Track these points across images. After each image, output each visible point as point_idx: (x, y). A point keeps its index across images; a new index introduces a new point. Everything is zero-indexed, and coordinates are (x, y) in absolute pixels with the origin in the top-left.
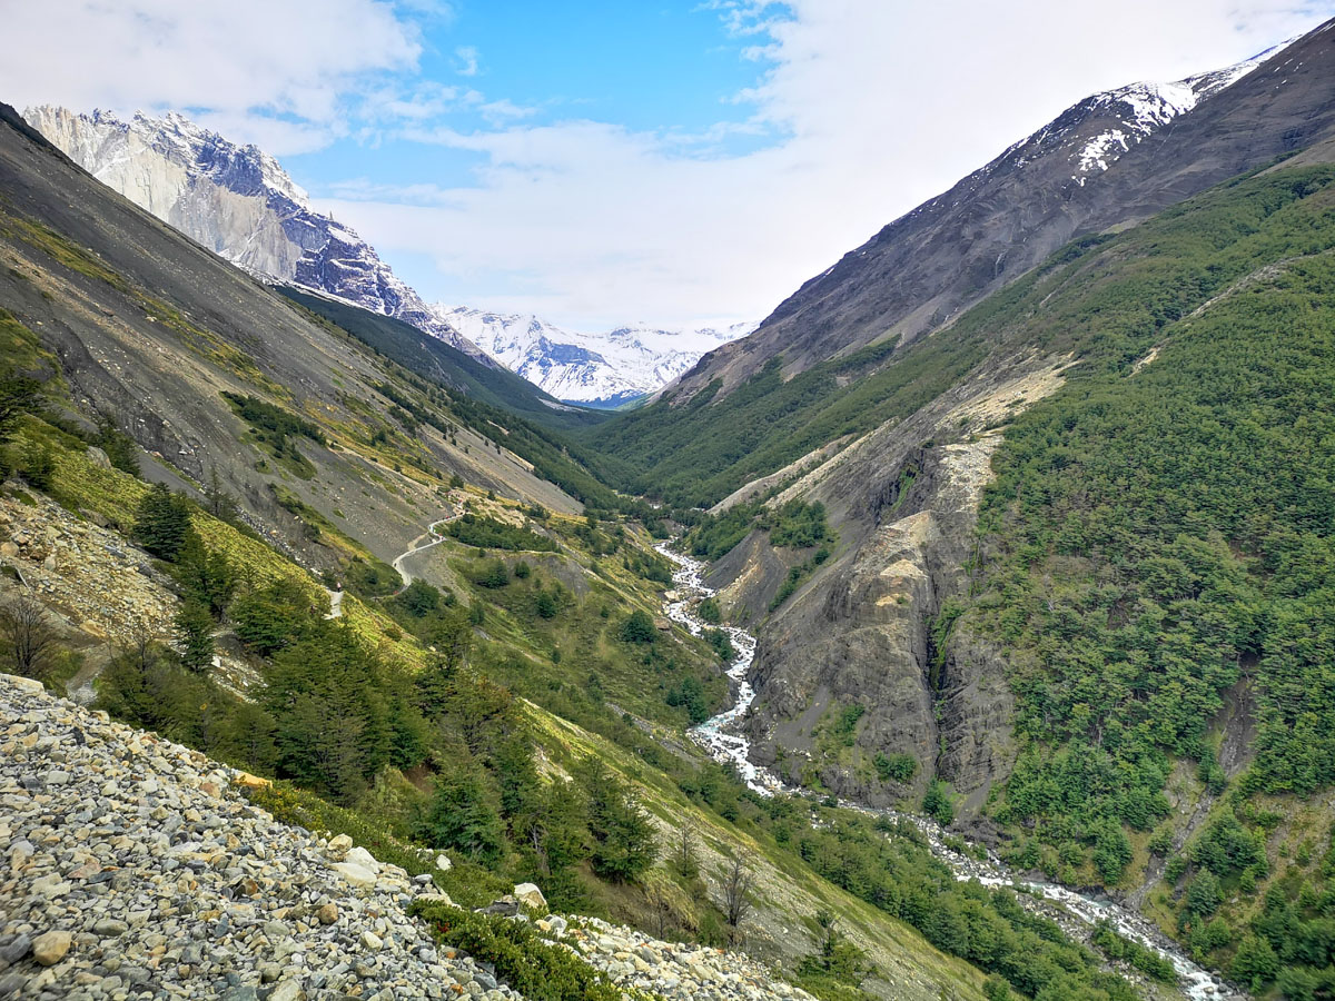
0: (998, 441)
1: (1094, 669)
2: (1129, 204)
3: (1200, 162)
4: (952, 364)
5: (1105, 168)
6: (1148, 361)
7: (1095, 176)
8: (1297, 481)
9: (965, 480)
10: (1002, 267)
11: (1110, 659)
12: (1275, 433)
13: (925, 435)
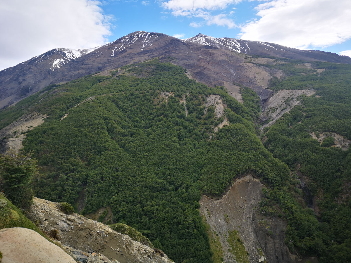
0: (25, 137)
1: (49, 193)
2: (64, 78)
3: (80, 70)
4: (14, 116)
5: (59, 68)
6: (64, 117)
7: (56, 69)
8: (95, 144)
9: (14, 148)
10: (31, 90)
11: (53, 190)
12: (90, 134)
13: (3, 136)
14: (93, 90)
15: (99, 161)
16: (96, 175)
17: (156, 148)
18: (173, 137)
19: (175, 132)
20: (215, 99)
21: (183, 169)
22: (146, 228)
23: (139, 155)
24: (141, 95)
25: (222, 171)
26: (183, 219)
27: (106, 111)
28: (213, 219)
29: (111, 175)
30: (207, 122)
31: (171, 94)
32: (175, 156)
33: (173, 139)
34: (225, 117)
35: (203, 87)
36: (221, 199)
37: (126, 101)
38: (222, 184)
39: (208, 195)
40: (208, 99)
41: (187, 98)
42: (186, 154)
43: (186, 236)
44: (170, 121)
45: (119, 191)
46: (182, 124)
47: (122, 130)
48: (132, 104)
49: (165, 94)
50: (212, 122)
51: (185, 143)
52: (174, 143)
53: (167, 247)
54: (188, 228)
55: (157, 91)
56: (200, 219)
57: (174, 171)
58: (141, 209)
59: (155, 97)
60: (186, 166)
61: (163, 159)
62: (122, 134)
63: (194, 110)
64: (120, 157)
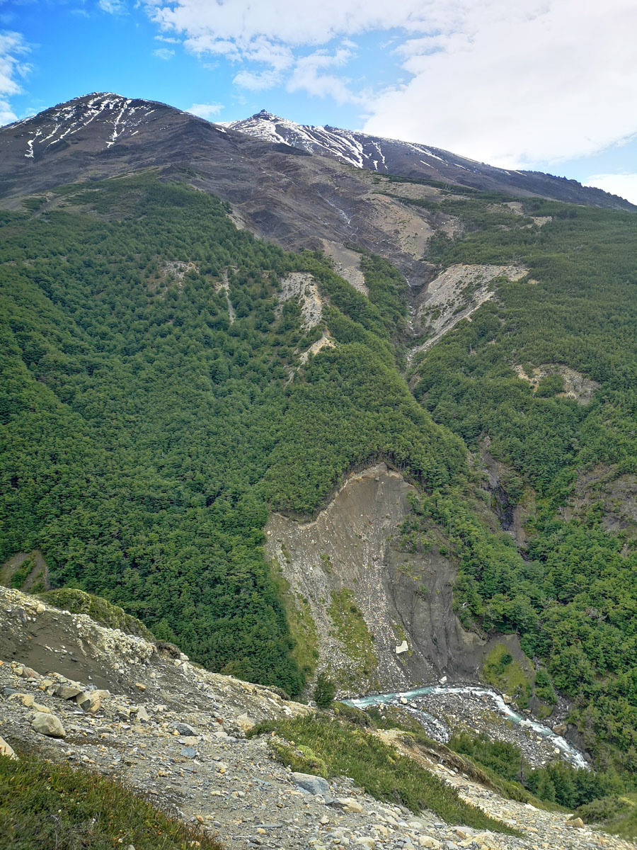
17: (156, 402)
18: (198, 376)
19: (204, 362)
20: (302, 283)
21: (225, 455)
22: (135, 596)
23: (112, 419)
24: (113, 268)
25: (318, 456)
26: (225, 571)
27: (16, 307)
28: (296, 566)
29: (38, 472)
30: (281, 338)
31: (191, 266)
32: (205, 421)
33: (199, 382)
34: (326, 327)
35: (272, 252)
36: (315, 520)
37: (72, 281)
38: (317, 486)
39: (285, 512)
40: (285, 283)
41: (233, 279)
42: (231, 418)
43: (232, 608)
44: (191, 336)
45: (62, 512)
46: (222, 344)
47: (65, 359)
48: (88, 289)
49: (176, 266)
50: (295, 340)
51: (230, 391)
52: (200, 391)
53: (187, 636)
54: (238, 591)
55: (155, 258)
56: (266, 568)
57: (202, 458)
58: (121, 553)
59: (150, 272)
60: (233, 447)
61: (174, 430)
62: (64, 367)
63: (250, 310)
64: (62, 426)
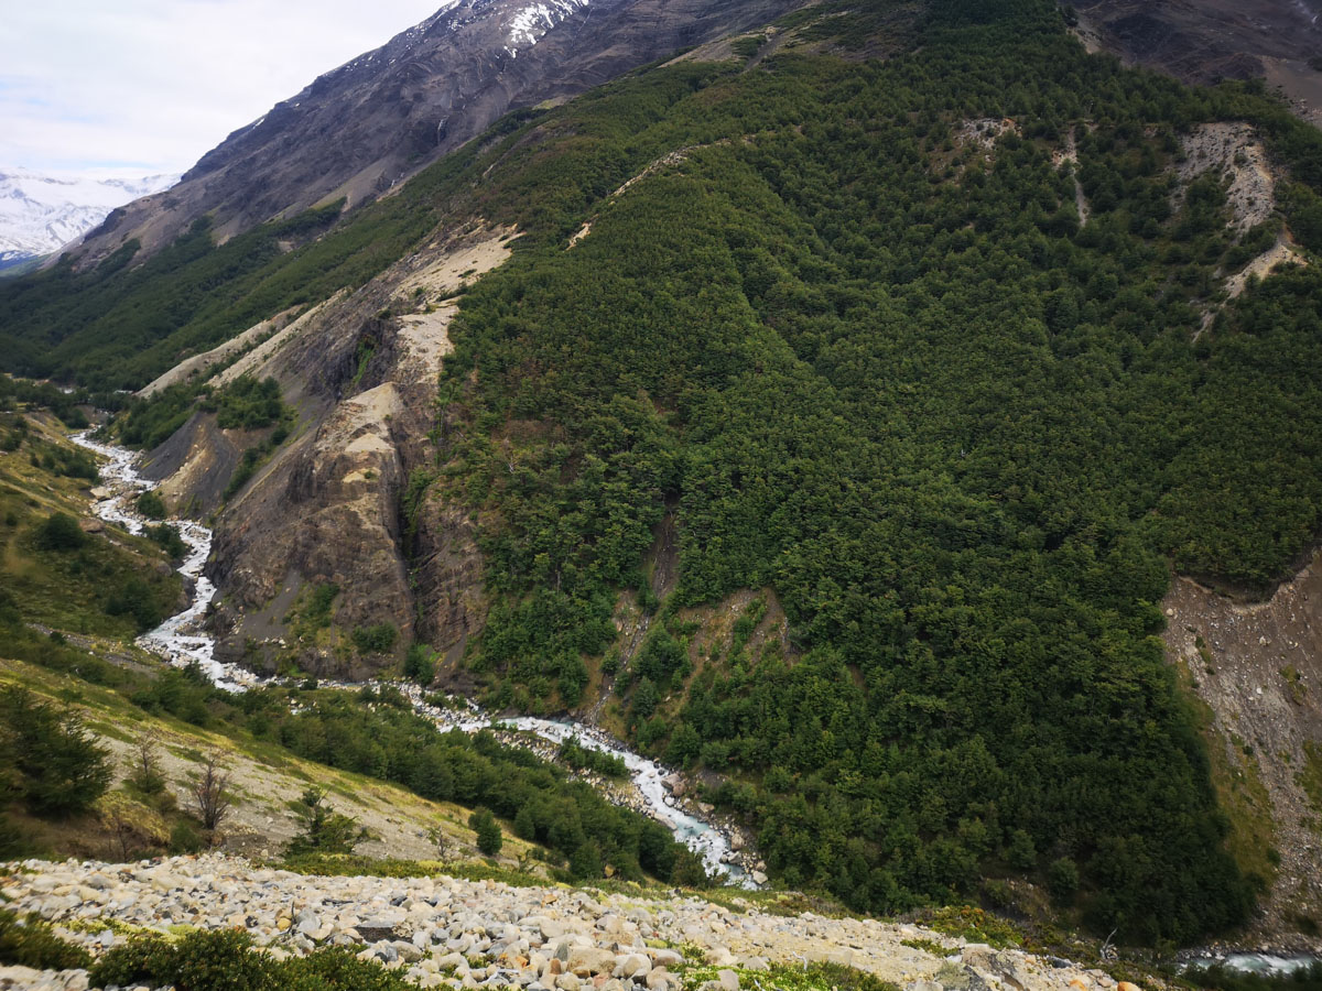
0: (454, 310)
1: (551, 521)
2: (557, 82)
3: (614, 47)
4: (402, 232)
5: (534, 42)
6: (582, 235)
7: (524, 49)
8: (702, 344)
9: (424, 351)
10: (444, 133)
11: (564, 511)
12: (684, 302)
13: (380, 306)
14: (673, 123)
15: (720, 412)
16: (715, 462)
17: (948, 363)
18: (1022, 318)
19: (1033, 295)
20: (1227, 142)
21: (1080, 461)
22: (926, 688)
23: (878, 390)
24: (873, 138)
25: (1277, 476)
26: (1091, 671)
27: (733, 210)
28: (1227, 682)
29: (769, 467)
30: (1183, 248)
31: (1006, 124)
32: (1042, 401)
33: (1025, 329)
34: (1284, 225)
35: (1160, 89)
36: (1268, 600)
37: (810, 165)
38: (1277, 536)
39: (1204, 579)
40: (1191, 144)
41: (1087, 143)
42: (1088, 395)
43: (1104, 740)
44: (1007, 249)
45: (806, 533)
46: (1064, 261)
47: (803, 289)
48: (835, 176)
49: (980, 128)
50: (1214, 252)
51: (1084, 347)
52: (1028, 346)
53: (1022, 773)
54: (1116, 711)
55: (944, 116)
56: (1169, 674)
57: (1037, 464)
58: (901, 613)
59: (935, 141)
60: (1095, 447)
61: (982, 412)
62: (802, 303)
63: (1120, 197)
64: (802, 398)
